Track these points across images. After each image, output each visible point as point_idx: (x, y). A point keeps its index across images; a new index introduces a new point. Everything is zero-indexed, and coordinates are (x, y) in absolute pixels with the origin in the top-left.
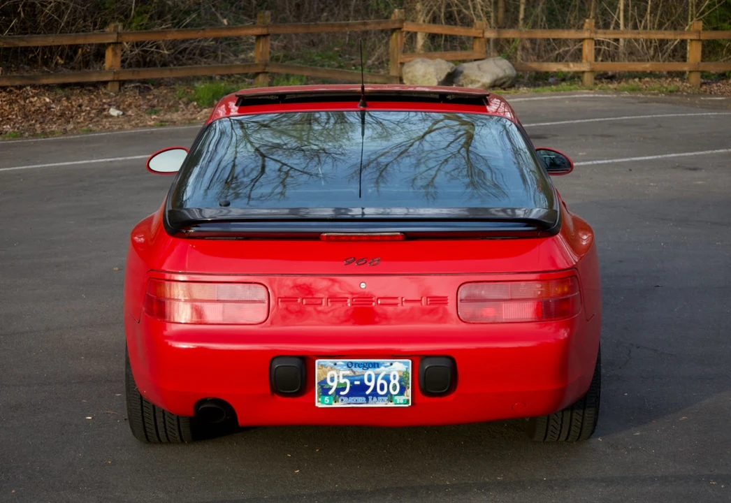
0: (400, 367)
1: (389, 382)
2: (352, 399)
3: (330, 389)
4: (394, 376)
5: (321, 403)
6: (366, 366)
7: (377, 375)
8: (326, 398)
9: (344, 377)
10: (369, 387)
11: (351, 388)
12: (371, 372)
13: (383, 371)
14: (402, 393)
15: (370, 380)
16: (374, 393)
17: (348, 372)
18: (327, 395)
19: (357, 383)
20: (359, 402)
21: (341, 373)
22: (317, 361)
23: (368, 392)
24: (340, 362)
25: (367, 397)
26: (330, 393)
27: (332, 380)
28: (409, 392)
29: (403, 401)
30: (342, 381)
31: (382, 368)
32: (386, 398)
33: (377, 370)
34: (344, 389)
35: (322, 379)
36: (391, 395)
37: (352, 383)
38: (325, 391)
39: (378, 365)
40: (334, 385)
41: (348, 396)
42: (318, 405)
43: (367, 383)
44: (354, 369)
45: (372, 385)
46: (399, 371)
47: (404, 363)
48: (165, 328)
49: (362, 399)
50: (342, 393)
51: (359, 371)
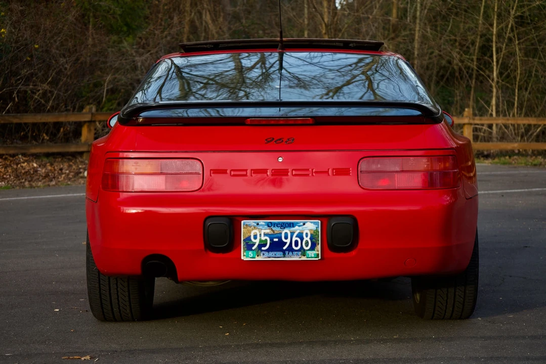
0: (310, 227)
1: (302, 239)
2: (271, 254)
3: (254, 245)
4: (307, 234)
5: (246, 256)
6: (283, 226)
7: (292, 233)
8: (250, 253)
9: (265, 235)
10: (286, 243)
11: (271, 244)
12: (287, 230)
13: (297, 229)
14: (313, 248)
15: (286, 238)
16: (290, 249)
17: (268, 231)
18: (251, 249)
19: (276, 240)
20: (277, 257)
21: (263, 232)
22: (242, 222)
23: (285, 248)
24: (262, 222)
25: (284, 252)
26: (253, 248)
27: (255, 237)
28: (319, 247)
29: (313, 255)
30: (263, 238)
31: (297, 227)
32: (300, 253)
33: (292, 229)
34: (265, 245)
35: (247, 236)
36: (304, 250)
37: (271, 240)
38: (249, 247)
39: (292, 225)
40: (257, 242)
41: (268, 250)
42: (243, 258)
43: (284, 239)
44: (274, 229)
45: (288, 241)
46: (310, 230)
47: (314, 223)
49: (279, 254)
50: (263, 248)
51: (277, 230)
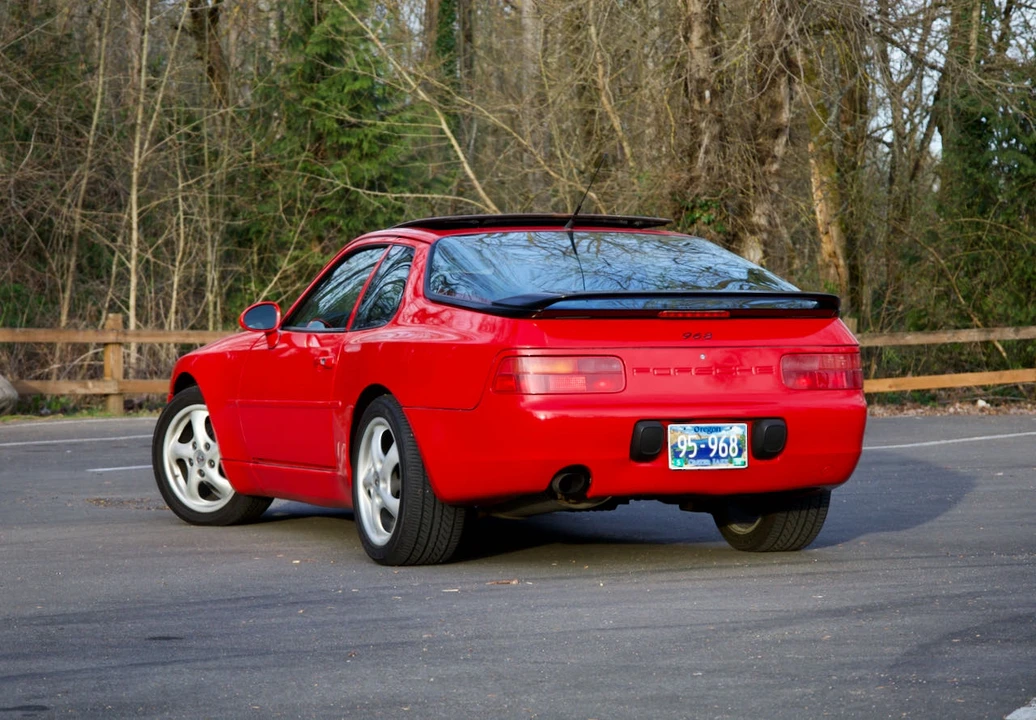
0: (737, 431)
1: (729, 445)
2: (699, 461)
3: (681, 452)
4: (734, 441)
5: (673, 465)
6: (710, 431)
7: (719, 439)
8: (678, 461)
9: (693, 441)
10: (712, 450)
11: (698, 451)
12: (714, 436)
13: (724, 434)
14: (740, 455)
15: (713, 443)
16: (717, 456)
17: (695, 437)
18: (679, 458)
19: (703, 446)
20: (704, 465)
21: (690, 437)
22: (669, 426)
23: (712, 455)
24: (689, 426)
25: (711, 459)
26: (681, 455)
27: (682, 444)
28: (745, 454)
29: (741, 462)
30: (691, 444)
31: (723, 432)
32: (727, 460)
33: (719, 434)
34: (692, 452)
35: (674, 443)
36: (731, 458)
37: (699, 446)
38: (677, 455)
39: (718, 430)
40: (684, 449)
41: (695, 458)
42: (672, 467)
43: (711, 446)
44: (701, 434)
45: (715, 448)
46: (737, 435)
47: (742, 427)
48: (523, 400)
49: (707, 461)
50: (691, 456)
51: (704, 435)
